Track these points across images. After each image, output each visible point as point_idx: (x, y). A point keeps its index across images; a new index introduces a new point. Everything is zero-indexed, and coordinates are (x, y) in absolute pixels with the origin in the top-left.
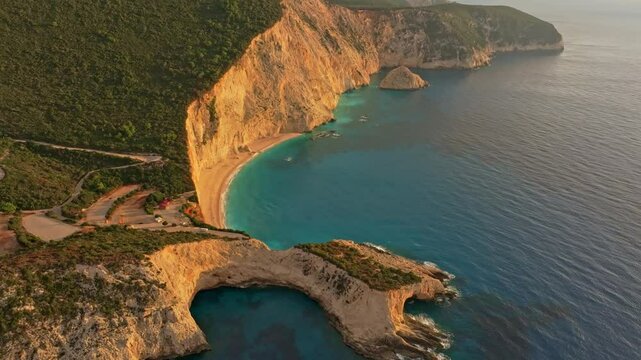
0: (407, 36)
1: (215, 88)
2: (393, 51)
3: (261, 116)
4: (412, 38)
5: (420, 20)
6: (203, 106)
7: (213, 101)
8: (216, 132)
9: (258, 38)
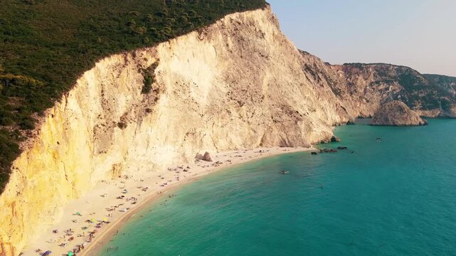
0: (382, 87)
1: (162, 48)
2: (368, 101)
3: (234, 113)
4: (387, 89)
5: (393, 74)
6: (132, 65)
7: (155, 65)
8: (148, 111)
9: (235, 16)
